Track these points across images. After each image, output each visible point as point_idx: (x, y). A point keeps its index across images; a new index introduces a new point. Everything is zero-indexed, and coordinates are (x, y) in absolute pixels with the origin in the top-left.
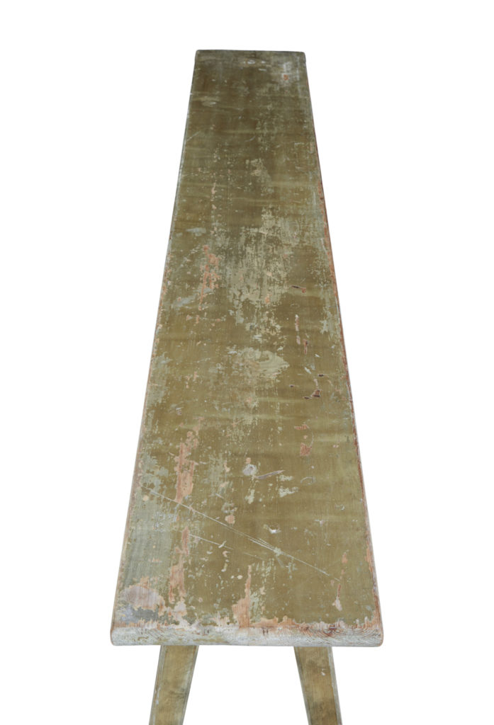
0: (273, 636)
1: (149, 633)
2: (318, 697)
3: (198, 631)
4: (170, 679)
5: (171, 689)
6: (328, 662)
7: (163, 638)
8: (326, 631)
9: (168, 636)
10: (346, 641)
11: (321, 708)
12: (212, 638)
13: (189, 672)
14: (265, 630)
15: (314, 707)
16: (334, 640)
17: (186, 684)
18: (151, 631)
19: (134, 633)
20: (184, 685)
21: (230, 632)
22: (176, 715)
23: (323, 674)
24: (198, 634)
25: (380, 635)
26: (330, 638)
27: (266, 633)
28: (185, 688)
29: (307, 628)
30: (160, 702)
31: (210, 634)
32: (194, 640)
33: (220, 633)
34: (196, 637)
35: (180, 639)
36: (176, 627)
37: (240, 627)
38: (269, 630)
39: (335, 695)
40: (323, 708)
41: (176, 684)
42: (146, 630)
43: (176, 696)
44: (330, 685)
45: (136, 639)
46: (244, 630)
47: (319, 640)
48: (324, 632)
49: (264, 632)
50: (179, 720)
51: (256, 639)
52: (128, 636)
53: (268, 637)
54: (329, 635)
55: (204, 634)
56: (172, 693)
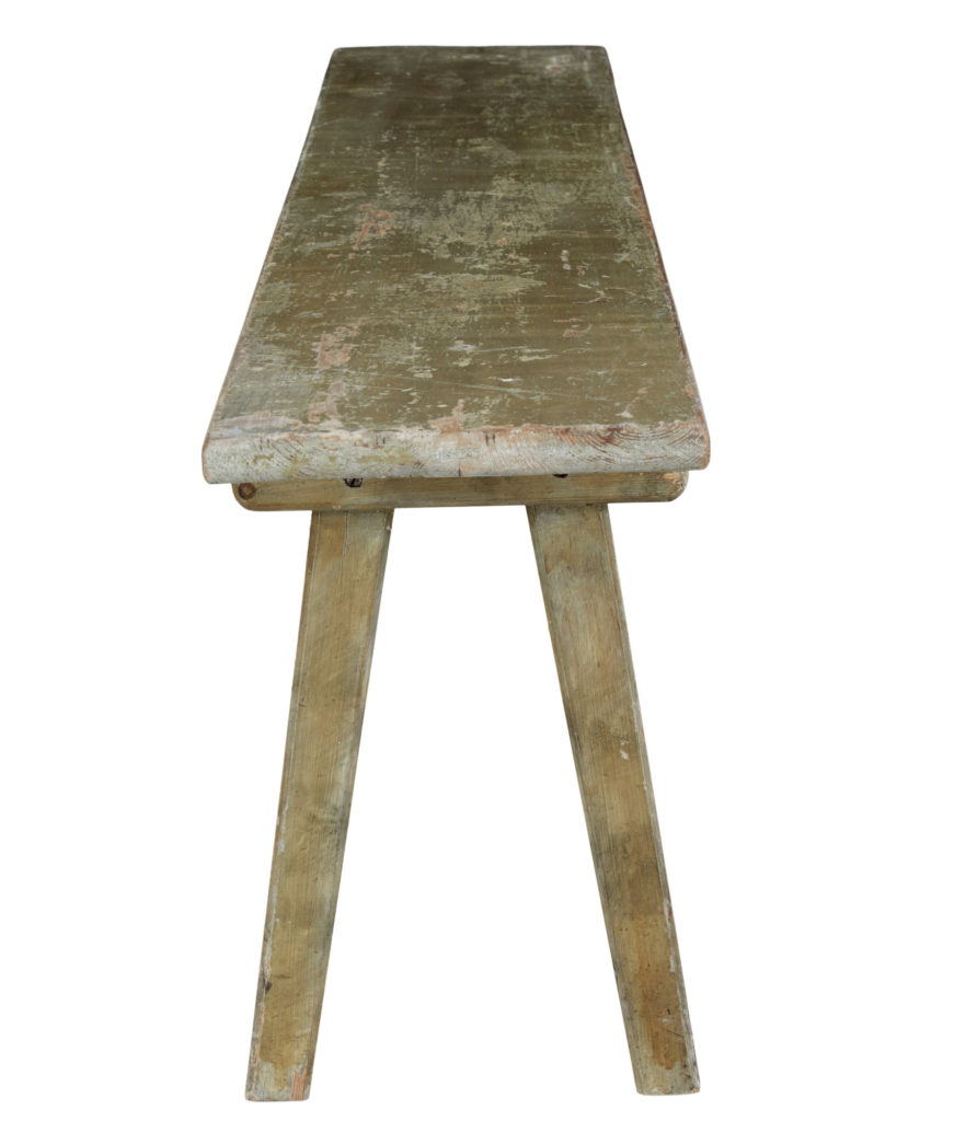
0: (505, 445)
1: (274, 446)
2: (617, 820)
3: (365, 441)
4: (308, 780)
5: (310, 808)
6: (632, 722)
7: (300, 457)
8: (602, 433)
9: (310, 452)
10: (641, 452)
11: (625, 851)
12: (391, 453)
13: (346, 760)
14: (490, 435)
15: (609, 851)
16: (617, 450)
17: (341, 793)
18: (278, 441)
19: (247, 447)
20: (336, 798)
21: (425, 440)
22: (320, 882)
23: (625, 756)
24: (366, 446)
25: (702, 438)
26: (610, 448)
27: (490, 441)
28: (339, 804)
29: (567, 430)
30: (287, 846)
31: (388, 445)
32: (359, 461)
33: (406, 442)
34: (362, 451)
35: (332, 459)
36: (324, 435)
37: (443, 432)
38: (496, 434)
39: (652, 815)
40: (630, 851)
41: (322, 792)
42: (268, 441)
43: (319, 827)
44: (640, 786)
45: (250, 462)
46: (450, 436)
47: (591, 451)
48: (599, 435)
49: (487, 438)
50: (328, 896)
51: (474, 454)
52: (234, 455)
53: (495, 448)
54: (608, 440)
55: (377, 446)
56: (313, 818)
